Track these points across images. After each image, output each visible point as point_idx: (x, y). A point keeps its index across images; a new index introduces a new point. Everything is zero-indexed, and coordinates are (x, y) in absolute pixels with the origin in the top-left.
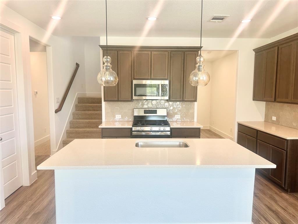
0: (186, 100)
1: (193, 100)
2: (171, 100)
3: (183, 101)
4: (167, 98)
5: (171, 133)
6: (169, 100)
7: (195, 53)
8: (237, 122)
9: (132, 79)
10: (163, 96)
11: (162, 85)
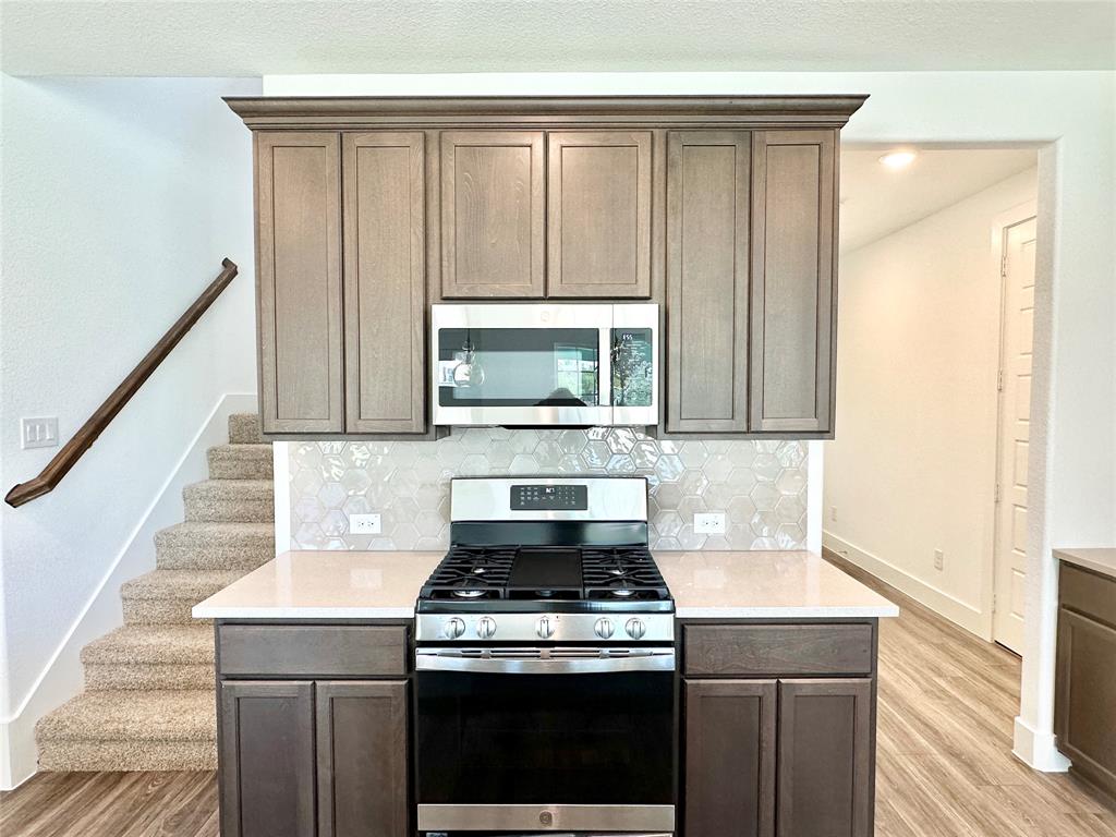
0: (767, 425)
1: (813, 425)
2: (671, 429)
3: (749, 431)
4: (649, 415)
5: (681, 658)
6: (661, 428)
7: (817, 136)
8: (1055, 552)
9: (431, 301)
10: (621, 404)
11: (613, 331)
